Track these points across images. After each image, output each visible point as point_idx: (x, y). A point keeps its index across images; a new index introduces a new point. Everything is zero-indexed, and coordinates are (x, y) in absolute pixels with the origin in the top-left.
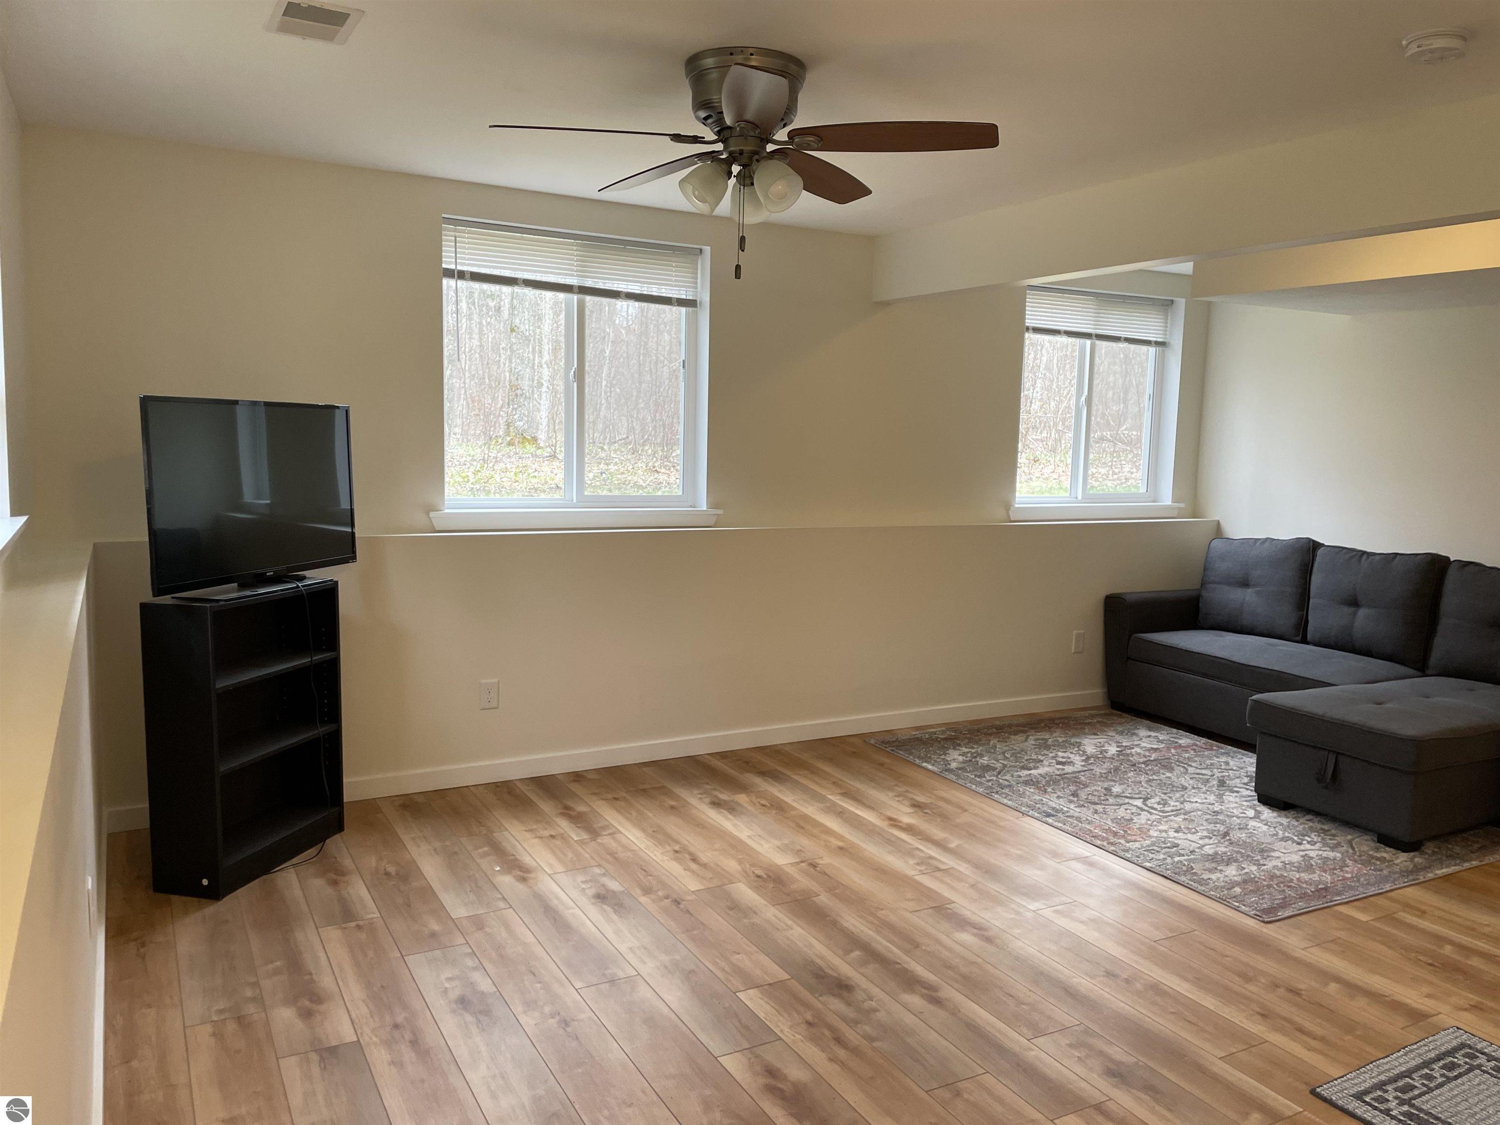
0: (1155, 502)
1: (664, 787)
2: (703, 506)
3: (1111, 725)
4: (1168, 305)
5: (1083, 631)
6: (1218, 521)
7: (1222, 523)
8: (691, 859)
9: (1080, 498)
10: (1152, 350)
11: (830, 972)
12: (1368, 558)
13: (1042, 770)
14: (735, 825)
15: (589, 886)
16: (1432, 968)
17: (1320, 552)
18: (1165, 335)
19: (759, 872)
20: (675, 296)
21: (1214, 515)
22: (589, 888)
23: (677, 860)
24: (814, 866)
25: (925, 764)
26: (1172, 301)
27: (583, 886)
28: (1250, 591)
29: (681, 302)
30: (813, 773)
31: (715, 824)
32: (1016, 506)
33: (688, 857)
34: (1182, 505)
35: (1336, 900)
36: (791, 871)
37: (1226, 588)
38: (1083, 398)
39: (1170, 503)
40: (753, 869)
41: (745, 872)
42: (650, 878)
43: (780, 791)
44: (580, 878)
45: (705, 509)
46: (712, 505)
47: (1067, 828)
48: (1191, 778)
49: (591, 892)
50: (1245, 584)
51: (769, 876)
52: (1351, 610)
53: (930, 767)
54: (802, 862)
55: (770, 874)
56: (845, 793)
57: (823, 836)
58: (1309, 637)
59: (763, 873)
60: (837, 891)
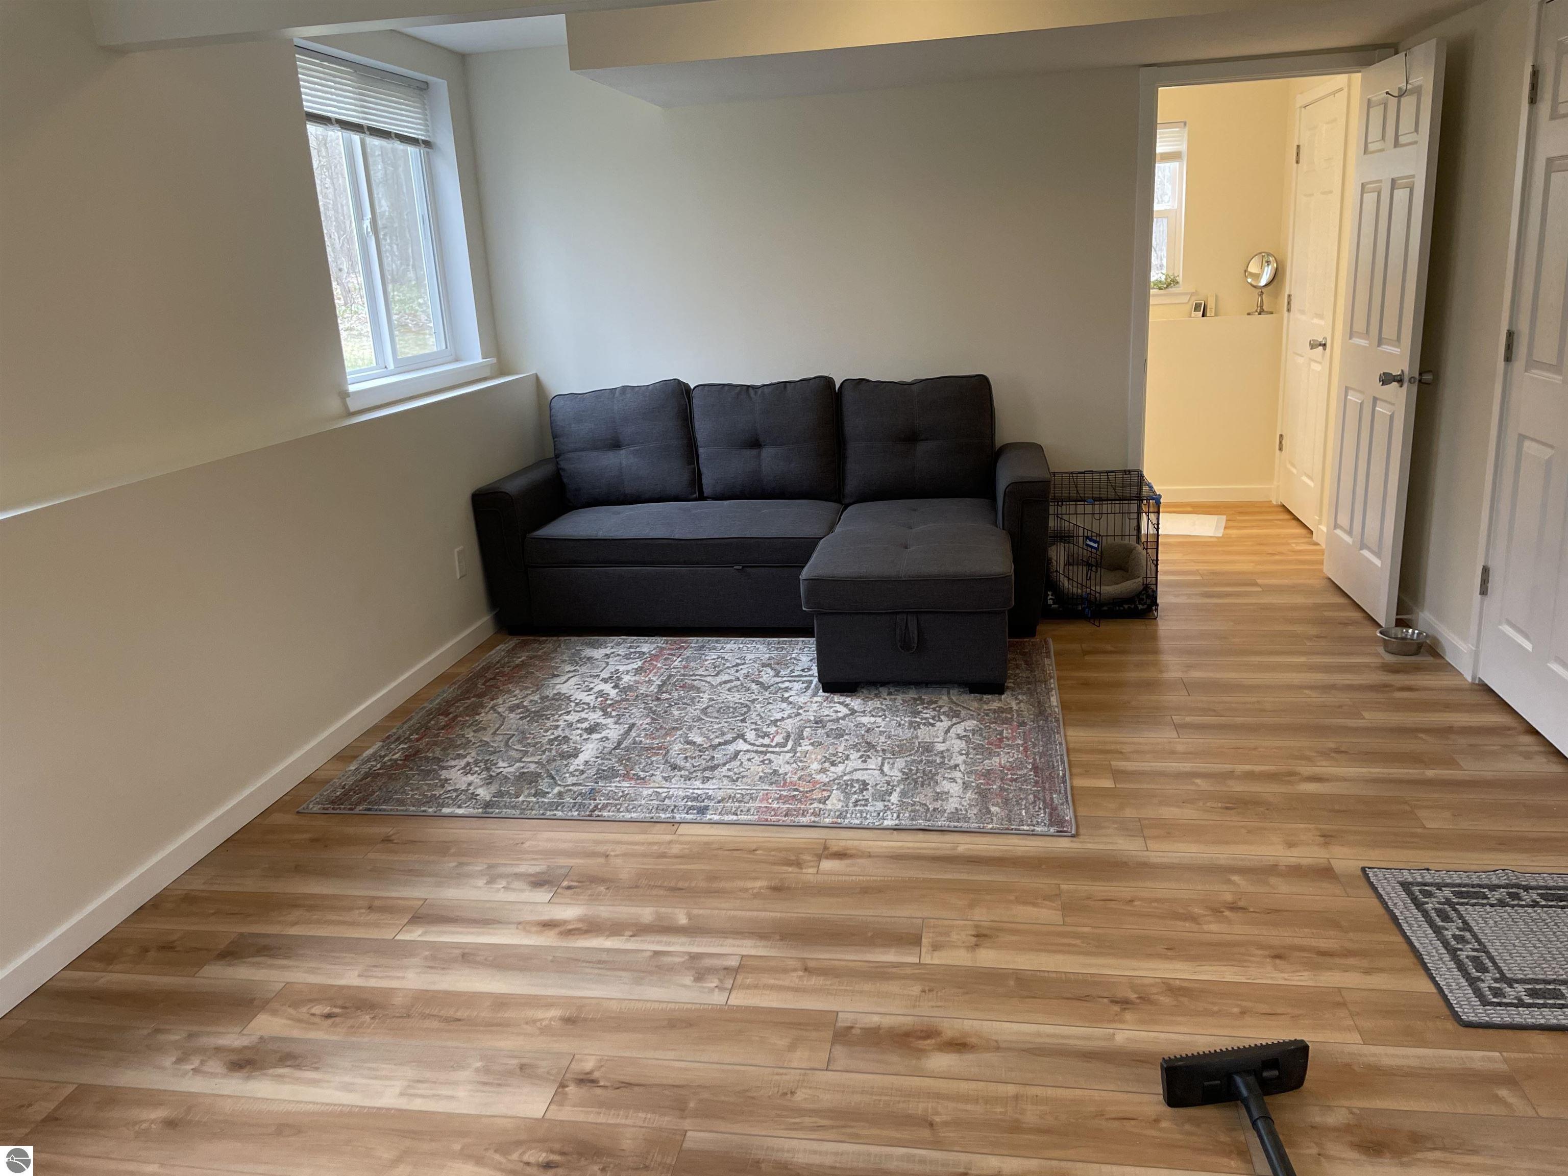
0: (458, 361)
4: (422, 89)
5: (462, 547)
6: (535, 375)
7: (542, 377)
9: (391, 366)
10: (414, 150)
12: (756, 393)
13: (589, 751)
14: (347, 1088)
16: (1232, 812)
17: (694, 394)
18: (427, 131)
19: (535, 1156)
21: (530, 368)
24: (586, 1080)
25: (446, 811)
26: (427, 83)
28: (623, 452)
30: (311, 908)
31: (311, 1107)
32: (350, 389)
34: (492, 358)
35: (1064, 775)
36: (568, 1114)
37: (595, 454)
38: (367, 223)
39: (481, 361)
40: (514, 1156)
43: (312, 971)
47: (743, 818)
48: (729, 690)
50: (616, 445)
51: (563, 1154)
52: (754, 452)
53: (460, 811)
54: (563, 1086)
55: (557, 1146)
56: (413, 917)
57: (509, 1014)
58: (707, 491)
59: (544, 1155)
60: (692, 1105)
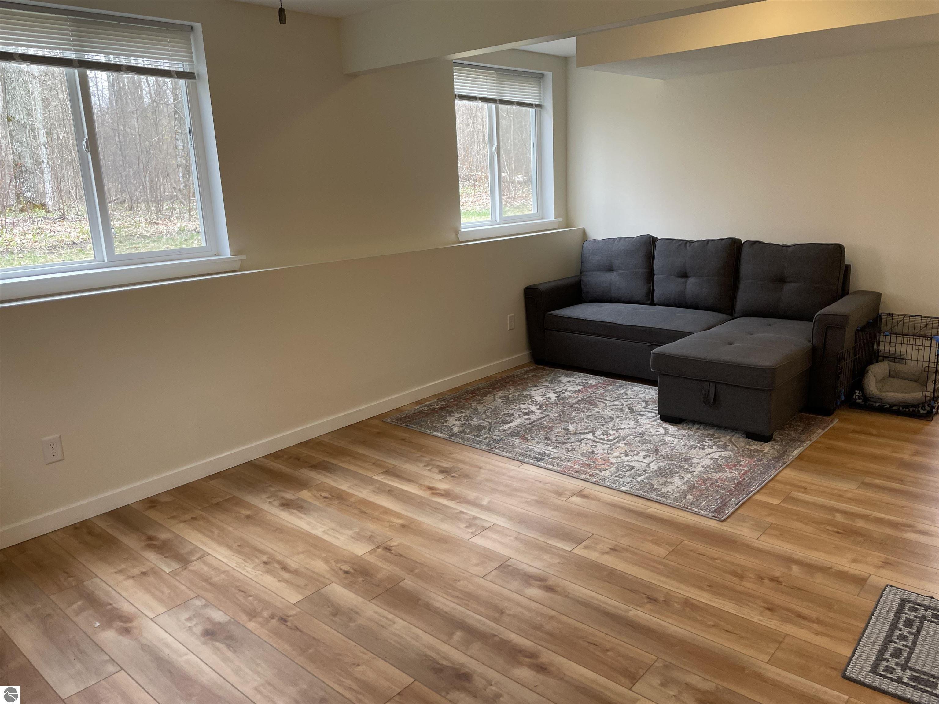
0: (542, 219)
1: (234, 498)
2: (227, 253)
3: (541, 377)
4: (540, 78)
5: (513, 314)
6: (584, 228)
7: (586, 230)
8: (282, 568)
9: (498, 220)
10: (532, 110)
11: (444, 662)
12: (690, 245)
13: (517, 422)
14: (309, 524)
15: (194, 623)
16: (840, 535)
17: (657, 244)
18: (540, 99)
19: (346, 567)
20: (174, 69)
21: (580, 225)
22: (195, 625)
23: (269, 572)
24: (388, 549)
25: (435, 433)
26: (543, 74)
27: (189, 624)
28: (614, 274)
29: (180, 75)
30: (355, 458)
31: (292, 526)
32: (462, 230)
33: (277, 566)
34: (561, 220)
35: (752, 491)
36: (371, 559)
37: (599, 273)
38: (494, 148)
39: (554, 219)
40: (339, 565)
41: (334, 570)
42: (250, 598)
43: (335, 481)
44: (184, 615)
45: (229, 256)
46: (235, 251)
47: (555, 468)
48: (612, 410)
49: (198, 630)
50: (610, 269)
51: (355, 570)
52: (683, 280)
53: (440, 435)
54: (378, 548)
55: (355, 567)
56: (386, 471)
57: (386, 517)
58: (656, 300)
59: (349, 568)
60: (417, 571)
